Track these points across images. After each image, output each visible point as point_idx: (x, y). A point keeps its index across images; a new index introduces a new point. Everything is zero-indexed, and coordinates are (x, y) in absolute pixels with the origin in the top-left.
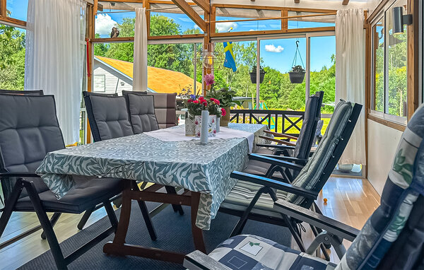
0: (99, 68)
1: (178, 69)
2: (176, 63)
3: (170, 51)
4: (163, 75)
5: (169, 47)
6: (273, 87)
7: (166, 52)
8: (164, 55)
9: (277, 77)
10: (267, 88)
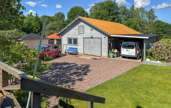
0: (82, 23)
1: (117, 22)
2: (117, 19)
3: (114, 14)
4: (111, 24)
5: (113, 13)
6: (161, 29)
7: (112, 15)
8: (111, 17)
9: (163, 24)
10: (158, 30)
